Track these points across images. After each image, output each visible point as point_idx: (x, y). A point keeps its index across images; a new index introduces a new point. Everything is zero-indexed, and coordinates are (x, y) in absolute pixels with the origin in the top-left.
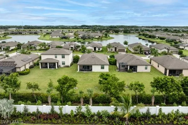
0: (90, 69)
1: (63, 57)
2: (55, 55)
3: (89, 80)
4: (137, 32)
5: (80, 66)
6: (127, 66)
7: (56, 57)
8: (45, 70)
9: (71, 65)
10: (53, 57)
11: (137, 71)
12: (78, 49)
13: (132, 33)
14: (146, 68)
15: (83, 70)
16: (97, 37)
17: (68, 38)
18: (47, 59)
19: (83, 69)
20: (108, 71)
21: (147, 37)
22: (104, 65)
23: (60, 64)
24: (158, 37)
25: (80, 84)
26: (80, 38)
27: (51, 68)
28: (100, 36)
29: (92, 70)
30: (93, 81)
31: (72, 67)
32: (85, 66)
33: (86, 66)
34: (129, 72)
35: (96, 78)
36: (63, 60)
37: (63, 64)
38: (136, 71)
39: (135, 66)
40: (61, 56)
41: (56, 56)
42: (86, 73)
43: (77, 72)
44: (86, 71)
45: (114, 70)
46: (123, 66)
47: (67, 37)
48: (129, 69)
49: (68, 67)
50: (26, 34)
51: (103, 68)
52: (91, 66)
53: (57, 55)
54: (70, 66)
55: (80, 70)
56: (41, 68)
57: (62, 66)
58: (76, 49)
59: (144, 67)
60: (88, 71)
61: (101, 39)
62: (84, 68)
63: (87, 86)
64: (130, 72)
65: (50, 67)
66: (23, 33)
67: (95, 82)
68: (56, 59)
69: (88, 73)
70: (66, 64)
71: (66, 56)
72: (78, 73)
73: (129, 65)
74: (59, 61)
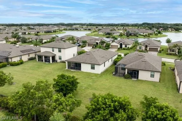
1: (60, 51)
2: (52, 48)
7: (53, 51)
10: (50, 50)
14: (152, 76)
22: (94, 65)
39: (136, 71)
40: (57, 50)
44: (74, 69)
47: (111, 33)
48: (126, 73)
49: (64, 62)
50: (81, 30)
51: (93, 68)
52: (80, 64)
56: (38, 61)
65: (45, 61)
68: (53, 52)
70: (62, 60)
71: (62, 50)
72: (67, 70)
73: (127, 68)
74: (56, 55)
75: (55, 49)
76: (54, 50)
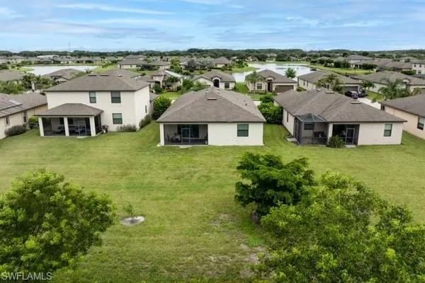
0: (201, 136)
1: (116, 100)
2: (90, 92)
3: (194, 180)
4: (304, 58)
5: (168, 126)
6: (326, 124)
7: (93, 100)
8: (55, 139)
9: (144, 124)
10: (83, 99)
11: (360, 143)
12: (174, 87)
13: (294, 61)
14: (388, 133)
15: (177, 142)
16: (219, 66)
17: (156, 68)
18: (65, 104)
19: (178, 137)
20: (261, 143)
21: (331, 67)
22: (247, 123)
23: (107, 120)
24: (356, 66)
25: (157, 199)
26: (183, 67)
27: (77, 134)
28: (226, 65)
29: (206, 139)
30: (212, 182)
31: (143, 131)
32: (184, 126)
33: (188, 126)
34: (333, 144)
35: (220, 170)
36: (116, 108)
37: (117, 120)
38: (356, 143)
39: (353, 126)
40: (108, 96)
41: (92, 95)
42: (187, 149)
43: (158, 145)
44: (186, 142)
45: (280, 138)
46: (309, 126)
47: (154, 66)
48: (330, 134)
49: (131, 129)
50: (68, 63)
51: (243, 132)
52: (206, 127)
53: (94, 92)
54: (138, 127)
55: (169, 140)
56: (45, 134)
57: (113, 127)
58: (168, 86)
59: (383, 127)
60: (193, 142)
61: (230, 70)
62: (179, 133)
63: (183, 206)
64: (335, 147)
65: (71, 132)
66: (62, 62)
67: (220, 186)
68: (93, 105)
69: (193, 149)
70: (126, 123)
71: (123, 96)
72: (161, 150)
73: (331, 122)
74: (103, 111)
75: (98, 96)
76: (95, 98)
